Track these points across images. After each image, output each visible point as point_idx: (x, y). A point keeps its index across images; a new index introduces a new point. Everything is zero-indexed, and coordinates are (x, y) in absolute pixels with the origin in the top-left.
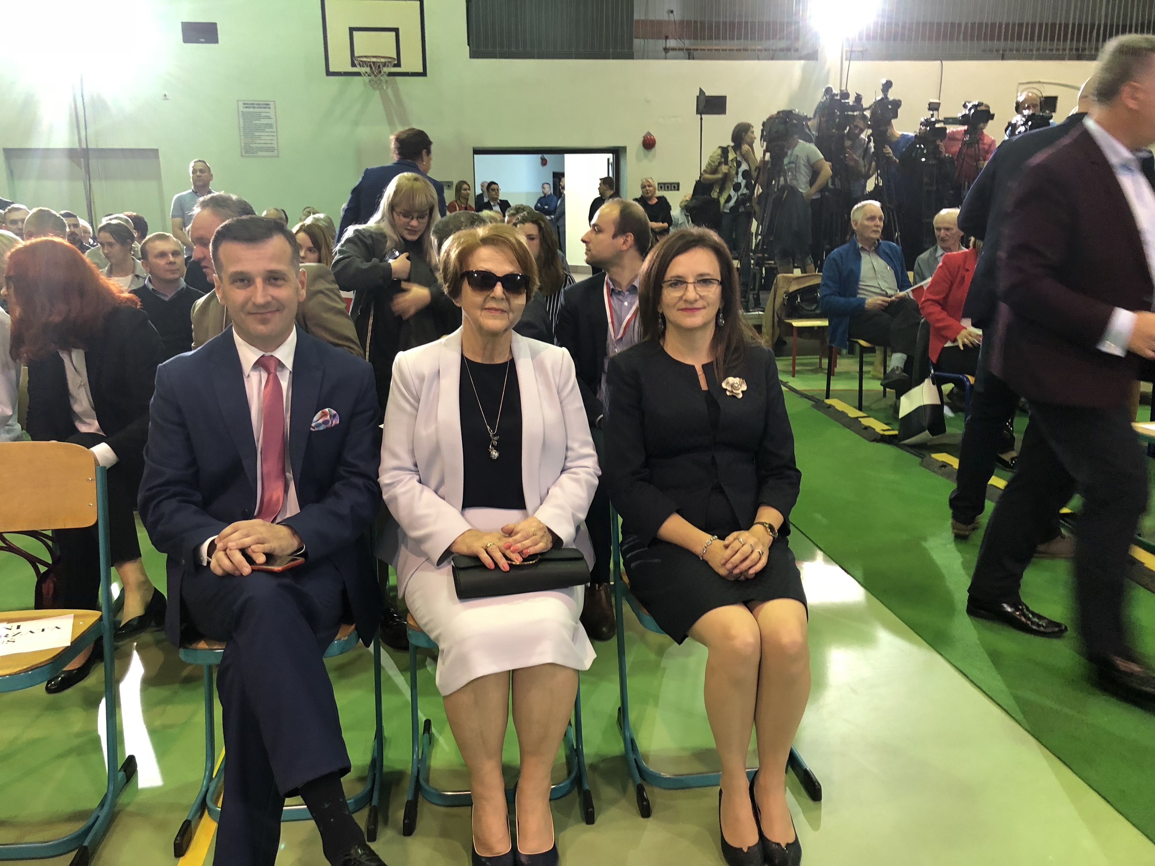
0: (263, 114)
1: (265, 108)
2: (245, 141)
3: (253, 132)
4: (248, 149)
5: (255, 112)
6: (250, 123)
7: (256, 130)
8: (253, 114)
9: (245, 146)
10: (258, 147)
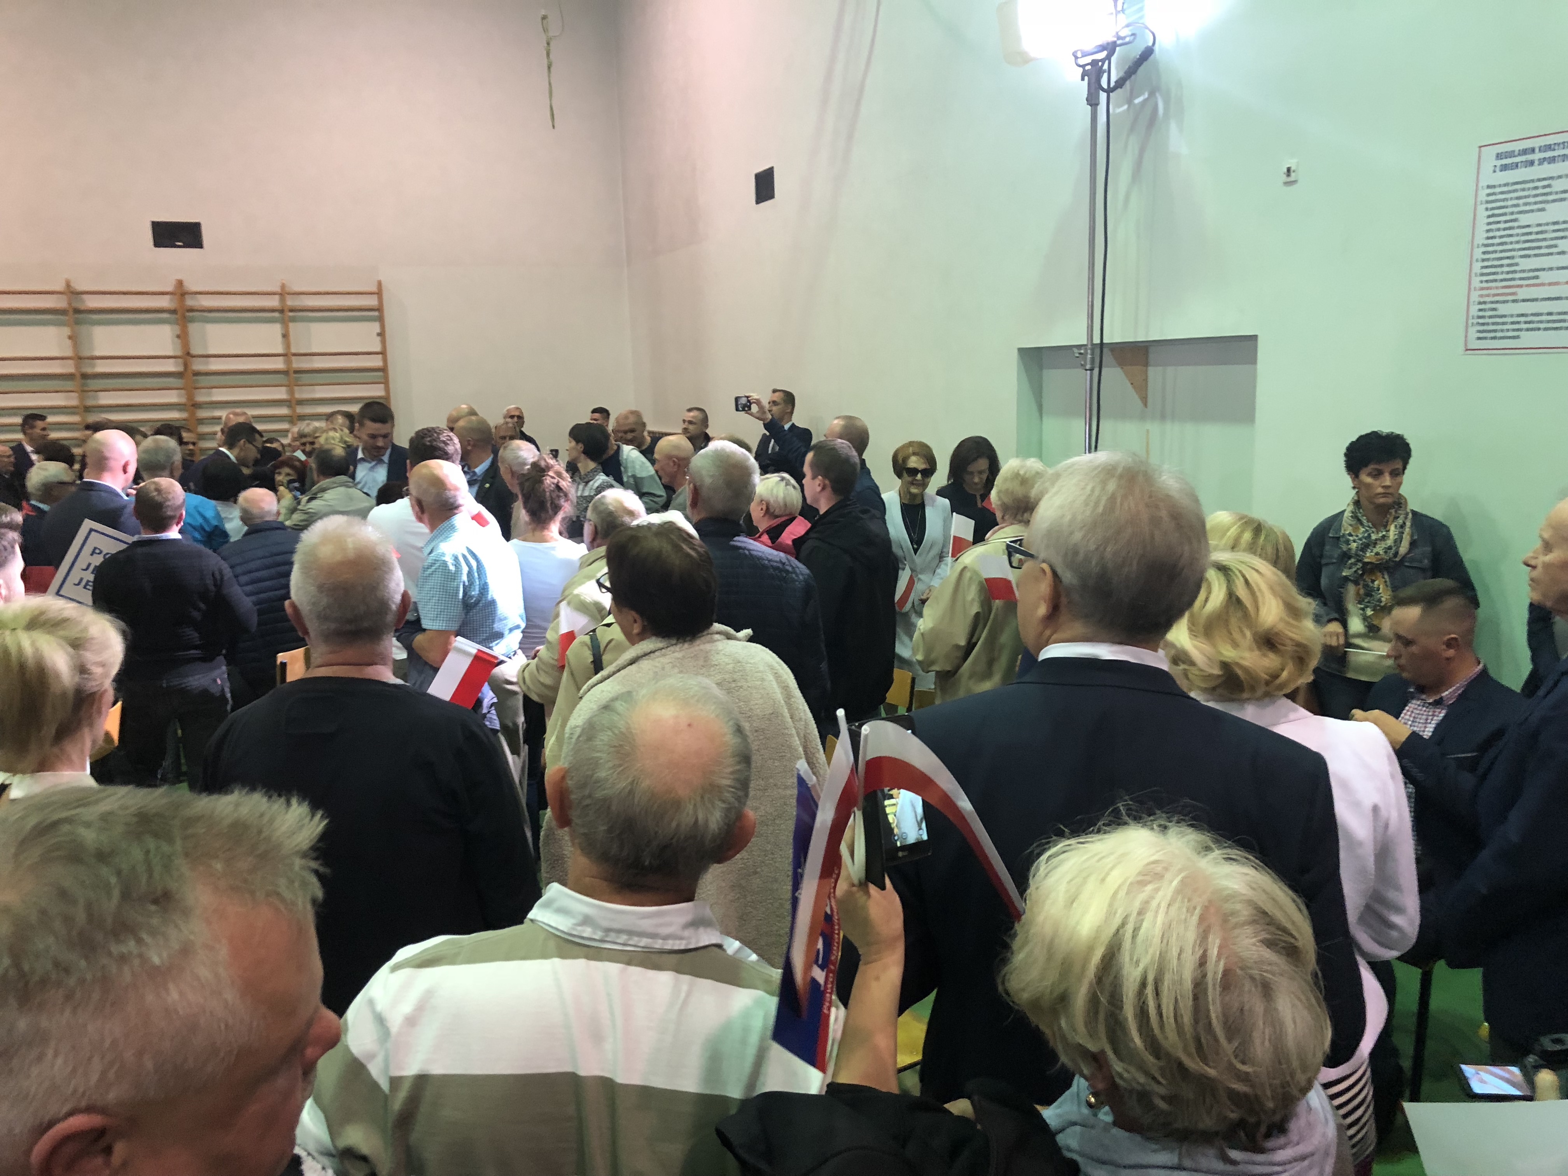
0: (1557, 186)
2: (1481, 296)
3: (1512, 258)
4: (1488, 324)
5: (1533, 181)
6: (1508, 225)
7: (1524, 249)
8: (1523, 190)
9: (1481, 314)
10: (1523, 315)
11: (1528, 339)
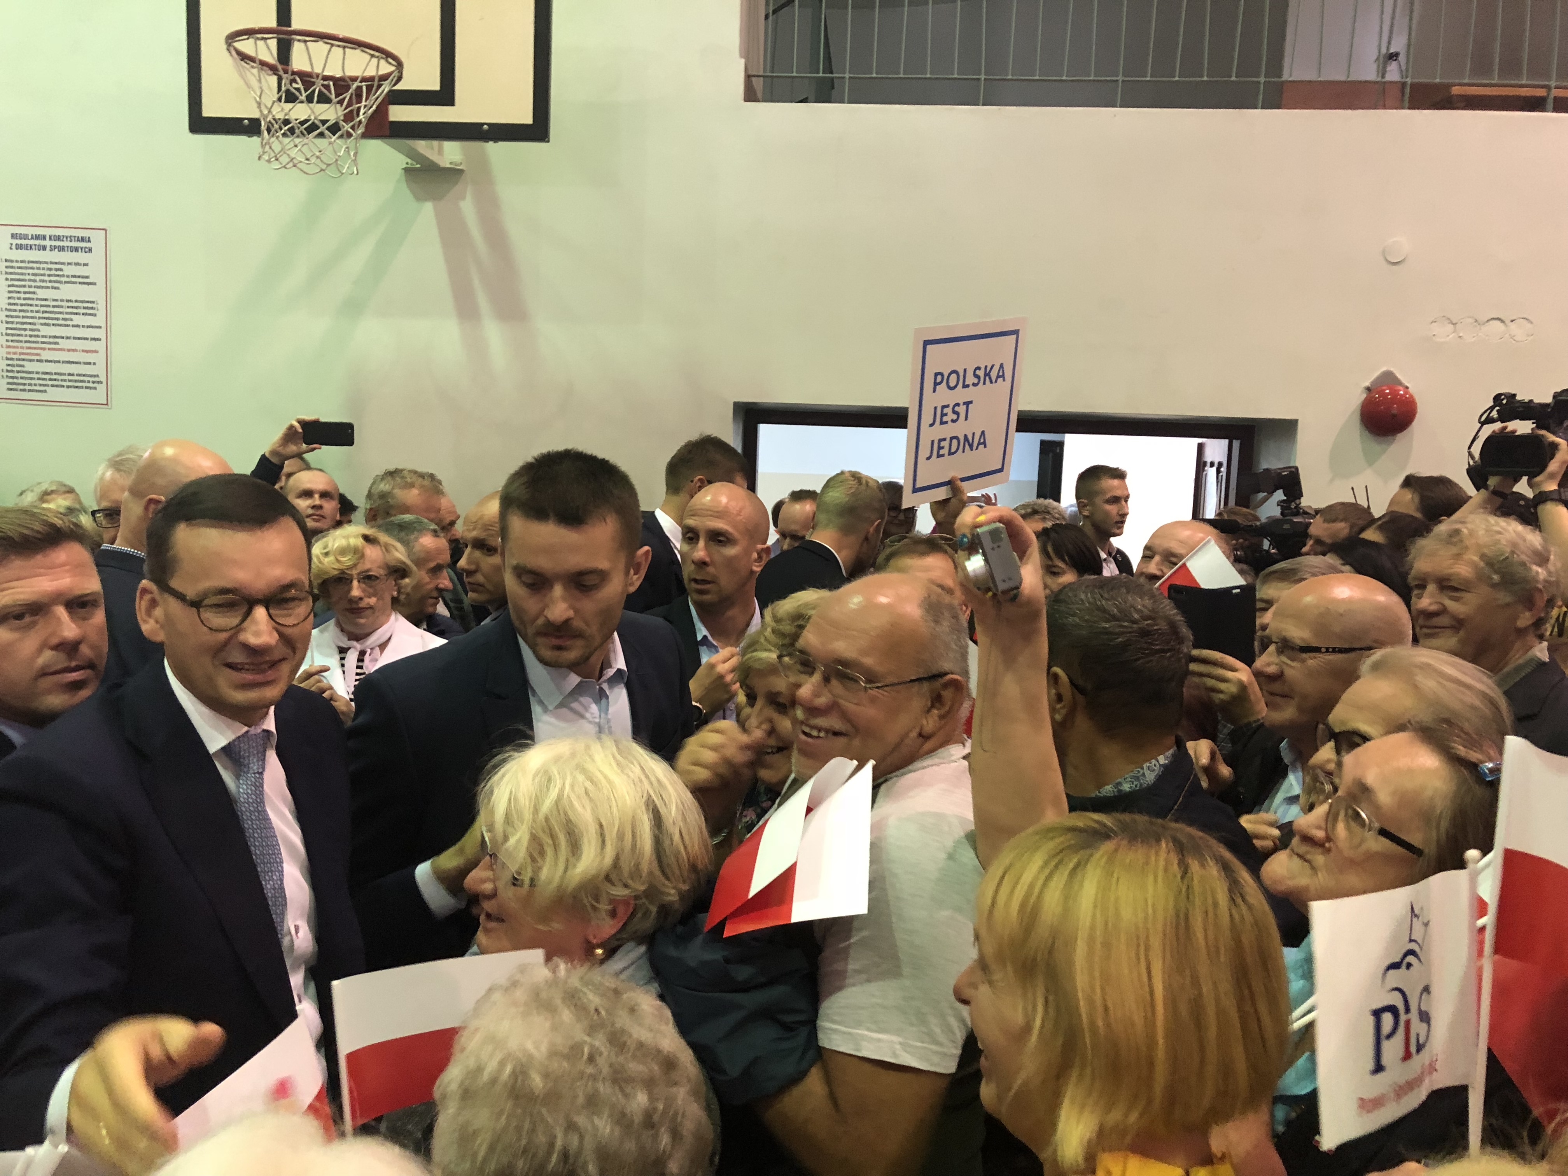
0: (68, 270)
1: (76, 249)
2: (9, 353)
3: (34, 324)
4: (17, 378)
5: (46, 263)
6: (27, 296)
7: (44, 318)
8: (38, 268)
9: (9, 368)
10: (47, 373)
11: (53, 393)
